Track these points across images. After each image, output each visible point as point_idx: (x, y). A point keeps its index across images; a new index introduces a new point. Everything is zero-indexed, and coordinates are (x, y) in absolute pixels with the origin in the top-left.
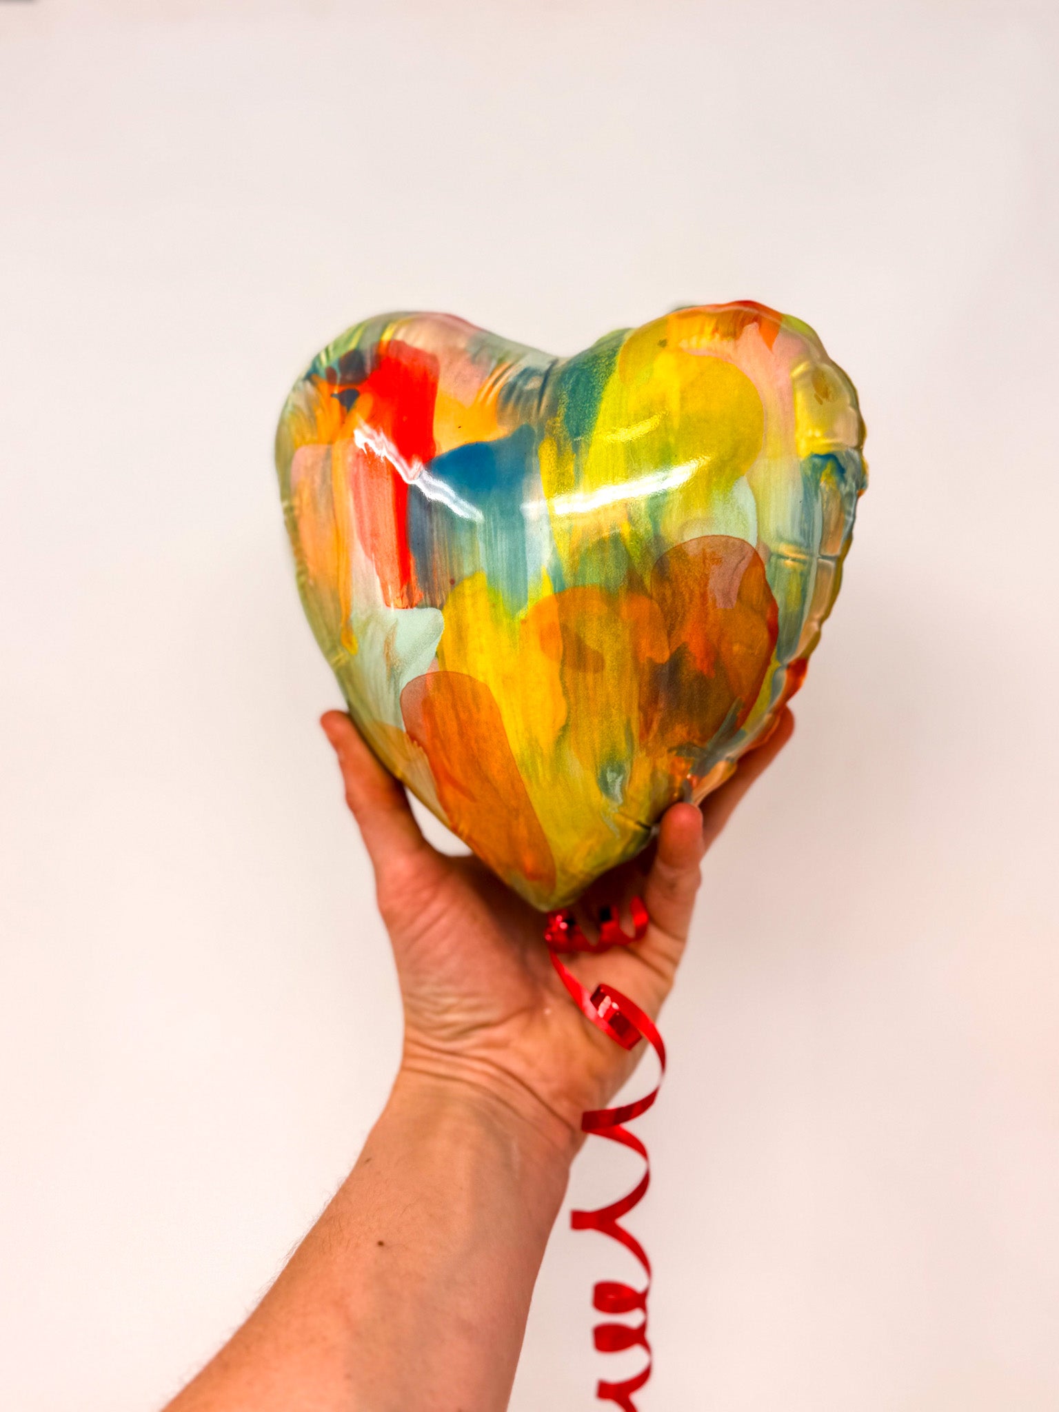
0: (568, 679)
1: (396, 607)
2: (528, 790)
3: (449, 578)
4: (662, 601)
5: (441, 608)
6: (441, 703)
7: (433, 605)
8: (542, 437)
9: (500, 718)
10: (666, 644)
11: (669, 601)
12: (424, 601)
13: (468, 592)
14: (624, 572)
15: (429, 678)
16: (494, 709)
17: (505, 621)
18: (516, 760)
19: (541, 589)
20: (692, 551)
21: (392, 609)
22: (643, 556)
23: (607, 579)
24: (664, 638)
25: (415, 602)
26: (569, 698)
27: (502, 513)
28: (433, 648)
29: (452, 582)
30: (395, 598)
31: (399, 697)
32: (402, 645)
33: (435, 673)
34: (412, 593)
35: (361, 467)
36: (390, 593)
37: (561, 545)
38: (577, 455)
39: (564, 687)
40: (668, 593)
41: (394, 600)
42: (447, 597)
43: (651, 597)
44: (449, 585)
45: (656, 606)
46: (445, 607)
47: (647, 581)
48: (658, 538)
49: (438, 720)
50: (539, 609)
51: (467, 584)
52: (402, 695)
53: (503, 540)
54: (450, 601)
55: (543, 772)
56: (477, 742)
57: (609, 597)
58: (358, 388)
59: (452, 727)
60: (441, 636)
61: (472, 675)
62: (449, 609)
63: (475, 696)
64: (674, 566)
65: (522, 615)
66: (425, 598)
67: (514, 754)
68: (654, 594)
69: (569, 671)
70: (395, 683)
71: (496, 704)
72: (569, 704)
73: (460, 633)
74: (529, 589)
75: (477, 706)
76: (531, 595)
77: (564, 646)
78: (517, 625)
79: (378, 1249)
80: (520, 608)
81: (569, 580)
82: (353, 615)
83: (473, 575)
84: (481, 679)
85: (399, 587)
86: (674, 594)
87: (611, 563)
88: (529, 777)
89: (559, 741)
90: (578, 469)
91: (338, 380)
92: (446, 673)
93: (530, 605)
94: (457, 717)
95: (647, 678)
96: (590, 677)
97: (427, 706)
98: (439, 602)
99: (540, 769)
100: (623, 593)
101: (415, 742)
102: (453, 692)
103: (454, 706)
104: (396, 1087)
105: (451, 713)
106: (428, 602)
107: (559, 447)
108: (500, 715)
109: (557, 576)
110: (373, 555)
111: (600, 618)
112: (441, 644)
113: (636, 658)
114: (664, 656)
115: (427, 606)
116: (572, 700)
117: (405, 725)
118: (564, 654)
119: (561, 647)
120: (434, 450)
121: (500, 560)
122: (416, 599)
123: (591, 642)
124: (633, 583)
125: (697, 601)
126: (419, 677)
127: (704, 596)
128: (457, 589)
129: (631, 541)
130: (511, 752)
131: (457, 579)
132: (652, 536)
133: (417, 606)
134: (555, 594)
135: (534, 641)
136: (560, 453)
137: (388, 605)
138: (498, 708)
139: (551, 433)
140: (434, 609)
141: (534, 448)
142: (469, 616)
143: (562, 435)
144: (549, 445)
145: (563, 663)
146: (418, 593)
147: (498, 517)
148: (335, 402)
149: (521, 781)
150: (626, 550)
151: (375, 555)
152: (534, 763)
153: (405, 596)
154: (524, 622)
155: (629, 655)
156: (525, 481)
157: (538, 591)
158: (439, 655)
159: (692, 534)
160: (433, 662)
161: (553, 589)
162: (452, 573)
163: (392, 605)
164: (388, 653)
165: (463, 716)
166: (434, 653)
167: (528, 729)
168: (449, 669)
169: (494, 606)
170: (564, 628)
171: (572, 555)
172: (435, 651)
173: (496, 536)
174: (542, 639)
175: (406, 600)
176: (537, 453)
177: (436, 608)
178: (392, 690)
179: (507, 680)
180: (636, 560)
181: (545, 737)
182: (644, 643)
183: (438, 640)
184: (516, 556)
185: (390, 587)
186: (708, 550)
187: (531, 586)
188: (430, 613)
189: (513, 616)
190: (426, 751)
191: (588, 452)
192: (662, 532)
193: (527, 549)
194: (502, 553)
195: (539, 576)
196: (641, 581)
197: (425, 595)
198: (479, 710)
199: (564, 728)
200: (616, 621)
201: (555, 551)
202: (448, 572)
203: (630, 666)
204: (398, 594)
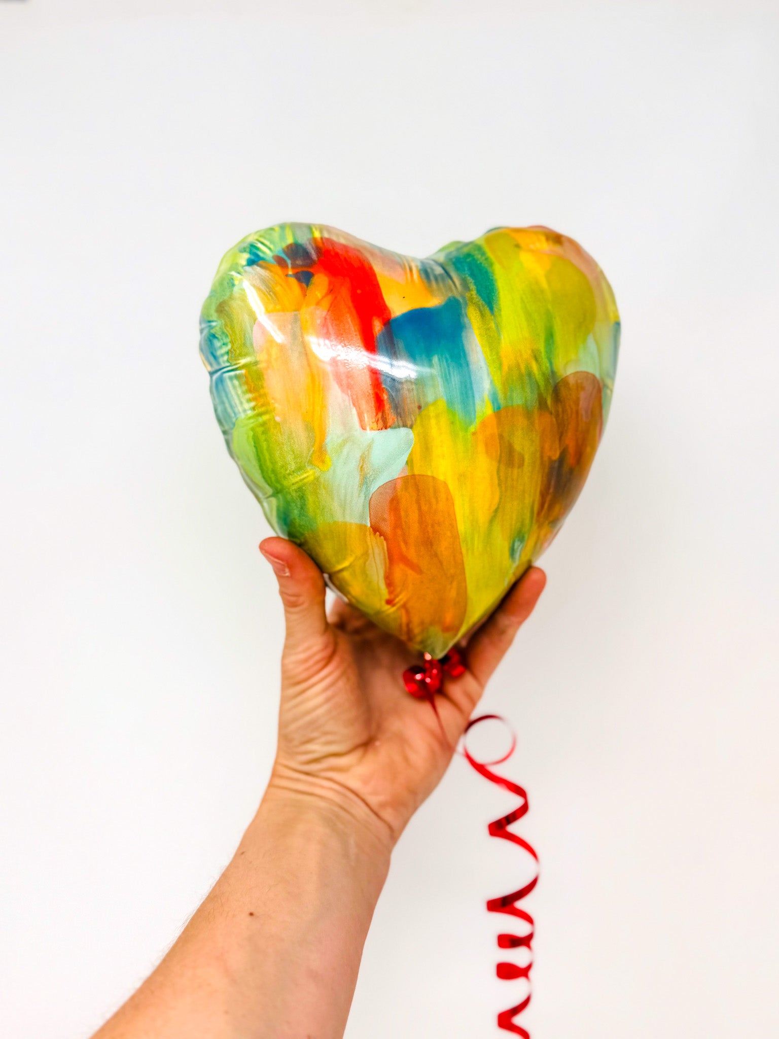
0: (502, 474)
1: (372, 429)
2: (465, 559)
3: (417, 405)
4: (557, 416)
5: (411, 427)
6: (407, 500)
7: (405, 426)
8: (466, 304)
9: (453, 506)
10: (558, 446)
11: (561, 416)
12: (396, 423)
13: (432, 414)
14: (536, 396)
15: (399, 481)
16: (450, 500)
17: (461, 434)
18: (461, 537)
19: (484, 409)
20: (572, 381)
21: (368, 431)
22: (546, 385)
23: (526, 401)
24: (557, 442)
25: (389, 424)
26: (502, 487)
27: (452, 357)
28: (405, 458)
29: (420, 407)
30: (371, 423)
31: (368, 499)
32: (377, 457)
33: (404, 477)
34: (386, 418)
35: (330, 327)
36: (366, 419)
37: (495, 378)
38: (494, 316)
39: (499, 479)
40: (560, 410)
41: (370, 425)
42: (416, 420)
43: (551, 413)
44: (417, 410)
45: (554, 420)
46: (414, 427)
47: (549, 402)
48: (553, 373)
49: (403, 513)
50: (484, 424)
51: (431, 408)
52: (371, 497)
53: (456, 376)
54: (418, 421)
55: (478, 544)
56: (433, 526)
57: (528, 415)
58: (311, 270)
59: (414, 516)
60: (411, 449)
61: (435, 475)
62: (418, 427)
63: (436, 491)
64: (563, 392)
65: (472, 429)
66: (397, 421)
67: (460, 532)
68: (553, 411)
69: (503, 468)
70: (367, 488)
71: (451, 496)
72: (501, 492)
73: (426, 447)
74: (477, 409)
75: (437, 499)
76: (478, 414)
77: (501, 450)
78: (469, 436)
79: (249, 918)
80: (471, 423)
81: (502, 402)
82: (328, 440)
83: (435, 402)
84: (441, 478)
85: (375, 414)
86: (563, 412)
87: (528, 390)
88: (467, 550)
89: (491, 521)
90: (497, 326)
91: (290, 266)
92: (413, 476)
93: (478, 421)
94: (420, 509)
95: (546, 470)
96: (516, 471)
97: (394, 504)
98: (409, 423)
99: (476, 542)
100: (536, 411)
101: (378, 533)
102: (418, 490)
103: (418, 502)
104: (264, 800)
105: (415, 506)
106: (401, 424)
107: (481, 311)
108: (453, 504)
109: (494, 399)
110: (349, 392)
111: (522, 429)
112: (411, 454)
113: (542, 457)
114: (556, 456)
115: (399, 427)
116: (503, 488)
117: (370, 520)
118: (501, 456)
119: (499, 449)
120: (390, 313)
121: (455, 390)
122: (390, 422)
123: (517, 447)
124: (542, 403)
125: (574, 415)
126: (390, 481)
127: (577, 412)
128: (424, 412)
129: (538, 375)
130: (458, 532)
131: (423, 405)
132: (550, 371)
133: (390, 427)
134: (494, 412)
135: (481, 448)
136: (482, 315)
137: (364, 428)
138: (452, 499)
139: (472, 302)
140: (406, 428)
141: (463, 312)
142: (434, 432)
143: (480, 303)
144: (473, 310)
145: (499, 462)
146: (391, 415)
147: (450, 360)
148: (293, 281)
149: (461, 553)
150: (536, 381)
151: (351, 391)
152: (472, 539)
153: (380, 421)
154: (474, 434)
155: (538, 455)
156: (464, 334)
157: (483, 411)
158: (410, 462)
159: (570, 371)
160: (403, 469)
161: (493, 410)
162: (419, 400)
163: (368, 428)
164: (363, 465)
165: (425, 508)
166: (405, 463)
167: (472, 512)
168: (417, 472)
169: (452, 423)
170: (501, 437)
171: (504, 384)
172: (406, 460)
173: (449, 374)
174: (486, 445)
175: (381, 424)
176: (466, 315)
177: (407, 427)
178: (362, 496)
179: (462, 478)
180: (542, 388)
181: (483, 517)
182: (547, 446)
183: (409, 452)
184: (466, 387)
185: (365, 415)
186: (579, 381)
187: (478, 408)
188: (403, 431)
189: (466, 430)
190: (386, 539)
191: (500, 315)
192: (555, 369)
193: (473, 382)
194: (455, 385)
195: (483, 401)
196: (546, 402)
197: (398, 419)
198: (437, 502)
199: (496, 511)
200: (532, 430)
201: (492, 382)
202: (416, 400)
203: (538, 462)
204: (374, 420)
